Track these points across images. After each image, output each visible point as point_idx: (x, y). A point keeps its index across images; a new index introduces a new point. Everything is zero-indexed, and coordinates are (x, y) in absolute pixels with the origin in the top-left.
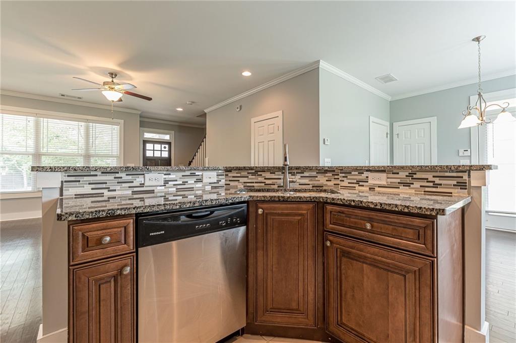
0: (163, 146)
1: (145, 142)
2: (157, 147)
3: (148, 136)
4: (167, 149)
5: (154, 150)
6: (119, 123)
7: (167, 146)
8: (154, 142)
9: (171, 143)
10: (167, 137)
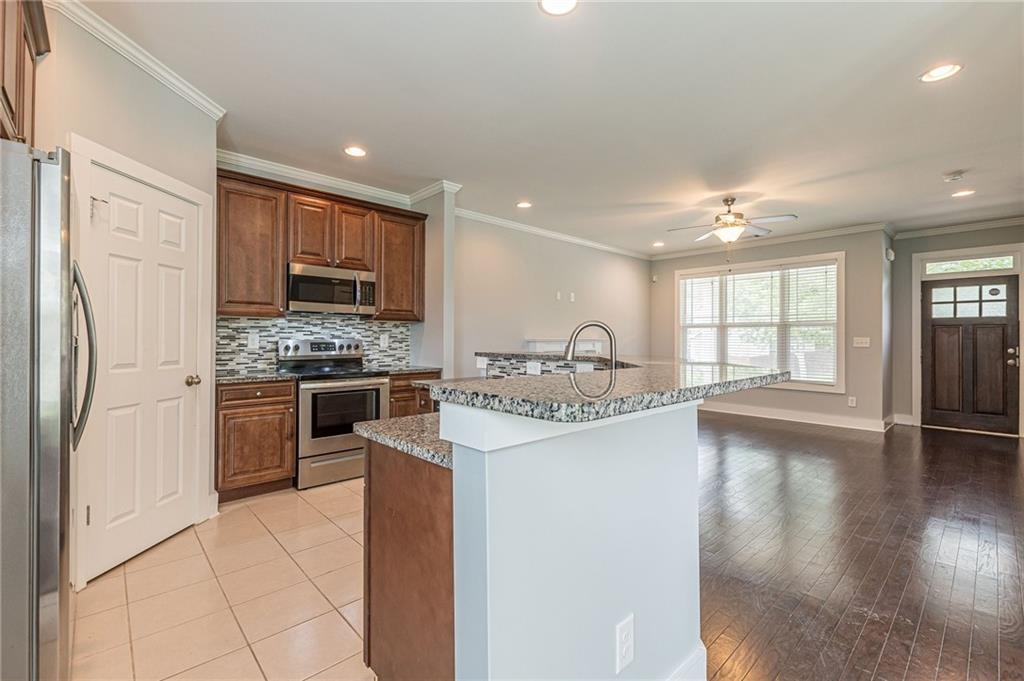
0: (986, 289)
1: (927, 286)
2: (968, 292)
3: (935, 269)
4: (1003, 295)
5: (955, 302)
6: (836, 260)
7: (1003, 288)
8: (955, 282)
9: (1017, 277)
10: (1005, 263)
